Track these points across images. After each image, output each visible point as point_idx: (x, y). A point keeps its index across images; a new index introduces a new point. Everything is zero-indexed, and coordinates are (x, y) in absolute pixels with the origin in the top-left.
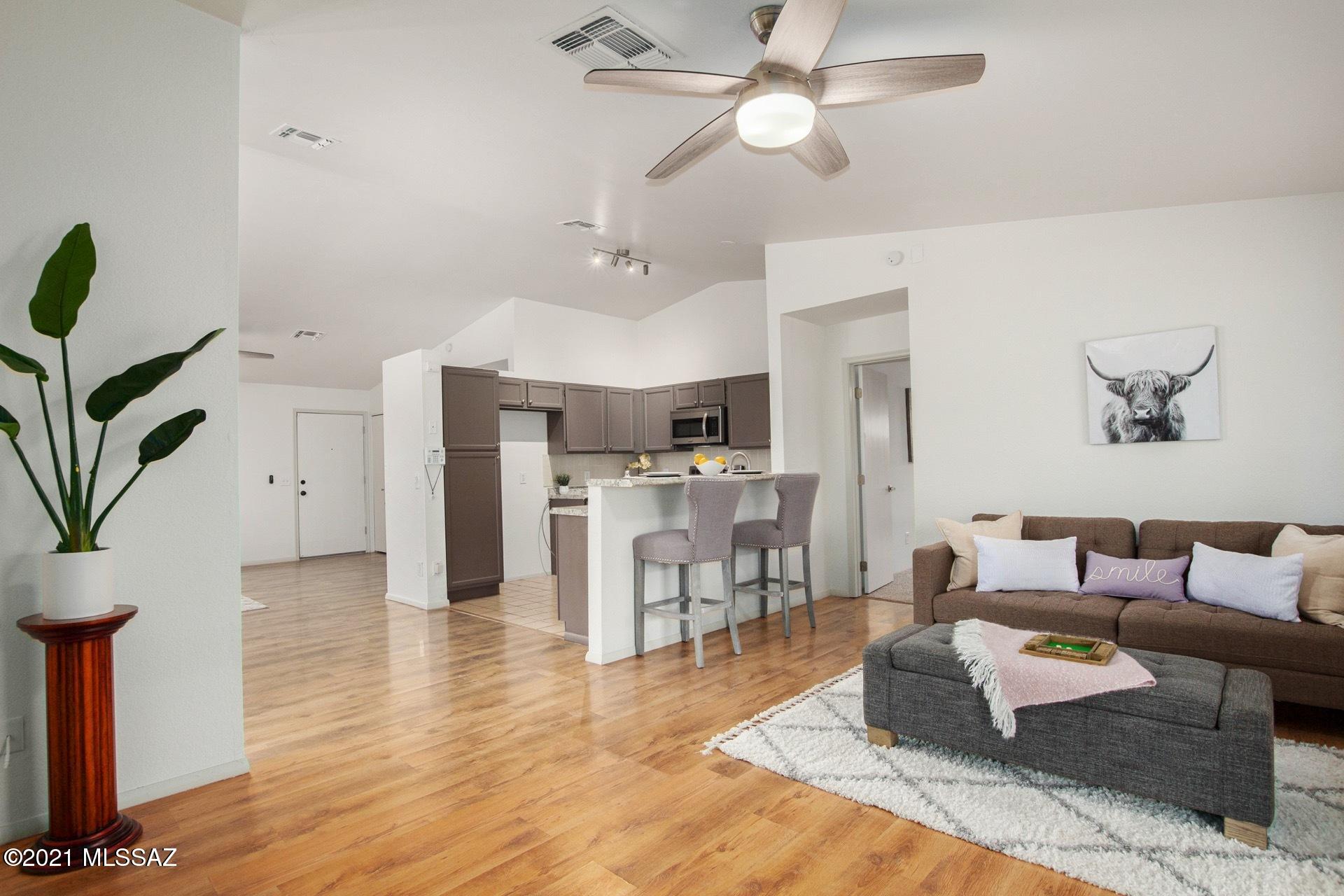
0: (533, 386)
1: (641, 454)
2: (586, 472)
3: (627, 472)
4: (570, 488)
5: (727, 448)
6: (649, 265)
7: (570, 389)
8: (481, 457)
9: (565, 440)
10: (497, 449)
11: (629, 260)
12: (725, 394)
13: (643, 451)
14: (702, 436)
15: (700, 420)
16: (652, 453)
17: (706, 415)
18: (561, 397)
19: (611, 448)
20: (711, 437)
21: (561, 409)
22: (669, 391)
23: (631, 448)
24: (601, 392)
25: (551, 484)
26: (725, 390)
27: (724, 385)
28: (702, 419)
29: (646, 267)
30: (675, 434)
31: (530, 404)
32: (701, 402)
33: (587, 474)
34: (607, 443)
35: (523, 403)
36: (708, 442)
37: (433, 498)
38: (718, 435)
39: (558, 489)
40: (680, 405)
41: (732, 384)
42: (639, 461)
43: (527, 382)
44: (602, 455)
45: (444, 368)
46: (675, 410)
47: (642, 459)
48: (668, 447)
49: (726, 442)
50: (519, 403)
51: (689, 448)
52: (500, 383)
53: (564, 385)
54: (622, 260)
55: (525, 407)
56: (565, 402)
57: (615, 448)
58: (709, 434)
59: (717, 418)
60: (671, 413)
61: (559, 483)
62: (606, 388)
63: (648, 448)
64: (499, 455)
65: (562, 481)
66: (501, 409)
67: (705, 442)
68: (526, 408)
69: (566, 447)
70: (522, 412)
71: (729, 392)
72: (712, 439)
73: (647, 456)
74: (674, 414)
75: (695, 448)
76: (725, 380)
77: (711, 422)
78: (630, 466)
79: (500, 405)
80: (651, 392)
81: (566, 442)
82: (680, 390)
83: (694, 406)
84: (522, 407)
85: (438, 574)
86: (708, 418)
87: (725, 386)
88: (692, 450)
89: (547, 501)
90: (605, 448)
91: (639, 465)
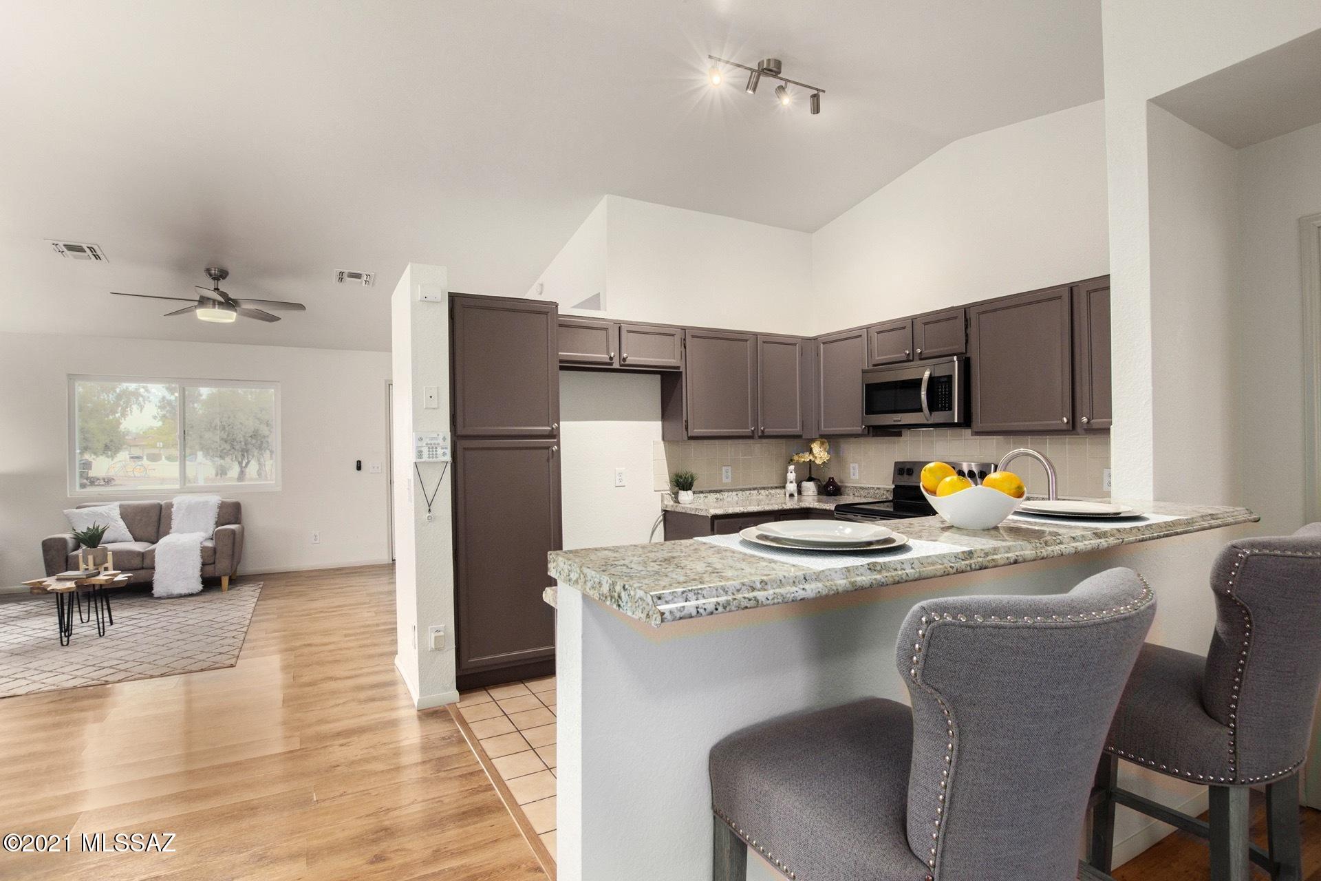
0: (629, 332)
1: (813, 440)
2: (724, 468)
3: (792, 467)
4: (694, 493)
5: (968, 431)
6: (821, 93)
7: (693, 336)
8: (527, 448)
9: (685, 418)
10: (554, 435)
11: (783, 83)
12: (967, 335)
13: (818, 437)
14: (921, 410)
15: (917, 383)
16: (833, 440)
17: (927, 374)
18: (678, 348)
19: (763, 431)
20: (936, 413)
21: (678, 368)
22: (860, 336)
23: (797, 430)
24: (746, 341)
25: (666, 486)
26: (966, 328)
27: (965, 315)
28: (921, 380)
29: (815, 98)
30: (870, 408)
31: (624, 360)
32: (919, 351)
33: (727, 472)
34: (756, 422)
35: (611, 358)
36: (930, 422)
37: (430, 518)
38: (951, 408)
39: (676, 495)
40: (878, 358)
41: (979, 314)
42: (811, 451)
43: (619, 325)
44: (750, 442)
45: (453, 298)
46: (871, 367)
47: (816, 447)
48: (858, 429)
49: (966, 421)
50: (604, 357)
51: (894, 431)
52: (561, 326)
53: (684, 329)
54: (767, 82)
55: (616, 365)
56: (684, 357)
57: (769, 431)
58: (932, 408)
59: (950, 378)
60: (864, 372)
61: (678, 486)
62: (756, 335)
63: (825, 430)
64: (558, 444)
65: (682, 483)
66: (562, 368)
67: (926, 422)
68: (618, 367)
69: (687, 429)
70: (608, 374)
71: (973, 330)
72: (939, 417)
73: (822, 444)
74: (869, 375)
75: (906, 433)
76: (966, 309)
77: (939, 387)
78: (796, 458)
79: (561, 361)
80: (829, 341)
81: (687, 421)
82: (878, 333)
83: (905, 359)
84: (611, 364)
85: (438, 649)
86: (931, 378)
87: (966, 320)
88: (899, 434)
89: (660, 513)
90: (753, 431)
91: (811, 458)
